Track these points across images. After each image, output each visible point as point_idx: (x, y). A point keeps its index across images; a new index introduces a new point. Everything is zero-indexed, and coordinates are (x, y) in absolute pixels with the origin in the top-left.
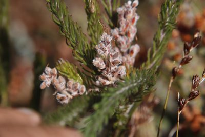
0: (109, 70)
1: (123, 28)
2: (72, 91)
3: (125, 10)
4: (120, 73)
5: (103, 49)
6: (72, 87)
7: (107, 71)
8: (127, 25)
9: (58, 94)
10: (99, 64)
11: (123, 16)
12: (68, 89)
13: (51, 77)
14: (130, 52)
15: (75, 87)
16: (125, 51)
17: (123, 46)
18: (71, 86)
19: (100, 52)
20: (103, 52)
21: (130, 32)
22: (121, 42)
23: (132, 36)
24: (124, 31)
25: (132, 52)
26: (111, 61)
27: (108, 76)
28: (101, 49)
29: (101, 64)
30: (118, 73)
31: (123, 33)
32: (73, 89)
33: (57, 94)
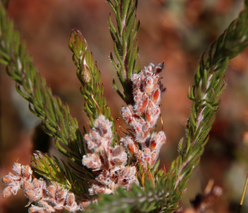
0: (108, 173)
1: (139, 106)
2: (55, 202)
3: (144, 77)
4: (127, 178)
5: (95, 141)
6: (54, 195)
7: (105, 175)
8: (145, 102)
9: (32, 205)
10: (91, 163)
11: (139, 88)
12: (48, 199)
13: (20, 180)
14: (150, 144)
15: (60, 196)
16: (142, 141)
17: (138, 134)
18: (53, 193)
19: (91, 145)
20: (96, 145)
21: (150, 113)
22: (135, 128)
23: (154, 118)
24: (141, 110)
25: (154, 144)
26: (109, 159)
27: (106, 182)
28: (93, 141)
29: (96, 163)
30: (124, 178)
31: (139, 113)
32: (56, 199)
33: (30, 206)
